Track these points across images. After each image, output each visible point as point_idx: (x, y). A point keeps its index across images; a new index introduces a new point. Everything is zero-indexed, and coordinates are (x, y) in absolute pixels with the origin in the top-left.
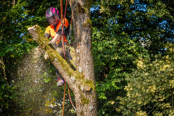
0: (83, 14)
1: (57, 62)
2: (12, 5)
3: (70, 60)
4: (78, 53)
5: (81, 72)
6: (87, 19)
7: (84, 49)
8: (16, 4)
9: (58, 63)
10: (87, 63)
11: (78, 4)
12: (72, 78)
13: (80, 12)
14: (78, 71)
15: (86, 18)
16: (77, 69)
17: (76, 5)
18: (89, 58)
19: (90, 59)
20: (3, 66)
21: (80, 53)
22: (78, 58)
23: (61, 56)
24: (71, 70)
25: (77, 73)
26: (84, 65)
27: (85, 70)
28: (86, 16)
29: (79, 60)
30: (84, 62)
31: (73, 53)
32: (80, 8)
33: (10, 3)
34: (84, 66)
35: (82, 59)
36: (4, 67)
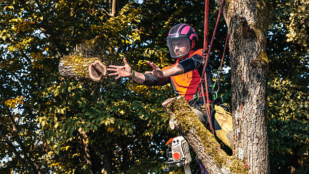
0: (252, 40)
1: (194, 136)
2: (109, 17)
3: (217, 131)
4: (238, 121)
5: (242, 158)
6: (259, 51)
7: (251, 112)
8: (115, 15)
9: (196, 138)
10: (256, 141)
11: (243, 20)
12: (222, 170)
13: (246, 38)
14: (236, 156)
15: (257, 50)
16: (234, 153)
17: (238, 22)
18: (260, 132)
19: (262, 134)
20: (85, 140)
21: (242, 119)
22: (239, 131)
23: (202, 125)
24: (222, 154)
25: (235, 160)
26: (249, 144)
27: (251, 154)
28: (257, 46)
29: (240, 134)
30: (249, 139)
31: (221, 117)
32: (247, 28)
33: (104, 12)
34: (249, 147)
35: (245, 132)
36: (87, 142)
